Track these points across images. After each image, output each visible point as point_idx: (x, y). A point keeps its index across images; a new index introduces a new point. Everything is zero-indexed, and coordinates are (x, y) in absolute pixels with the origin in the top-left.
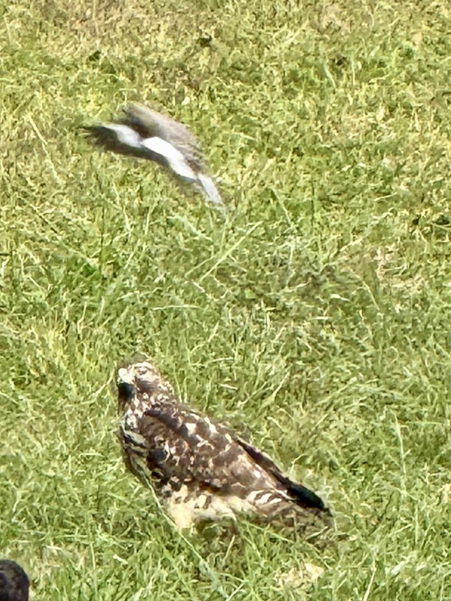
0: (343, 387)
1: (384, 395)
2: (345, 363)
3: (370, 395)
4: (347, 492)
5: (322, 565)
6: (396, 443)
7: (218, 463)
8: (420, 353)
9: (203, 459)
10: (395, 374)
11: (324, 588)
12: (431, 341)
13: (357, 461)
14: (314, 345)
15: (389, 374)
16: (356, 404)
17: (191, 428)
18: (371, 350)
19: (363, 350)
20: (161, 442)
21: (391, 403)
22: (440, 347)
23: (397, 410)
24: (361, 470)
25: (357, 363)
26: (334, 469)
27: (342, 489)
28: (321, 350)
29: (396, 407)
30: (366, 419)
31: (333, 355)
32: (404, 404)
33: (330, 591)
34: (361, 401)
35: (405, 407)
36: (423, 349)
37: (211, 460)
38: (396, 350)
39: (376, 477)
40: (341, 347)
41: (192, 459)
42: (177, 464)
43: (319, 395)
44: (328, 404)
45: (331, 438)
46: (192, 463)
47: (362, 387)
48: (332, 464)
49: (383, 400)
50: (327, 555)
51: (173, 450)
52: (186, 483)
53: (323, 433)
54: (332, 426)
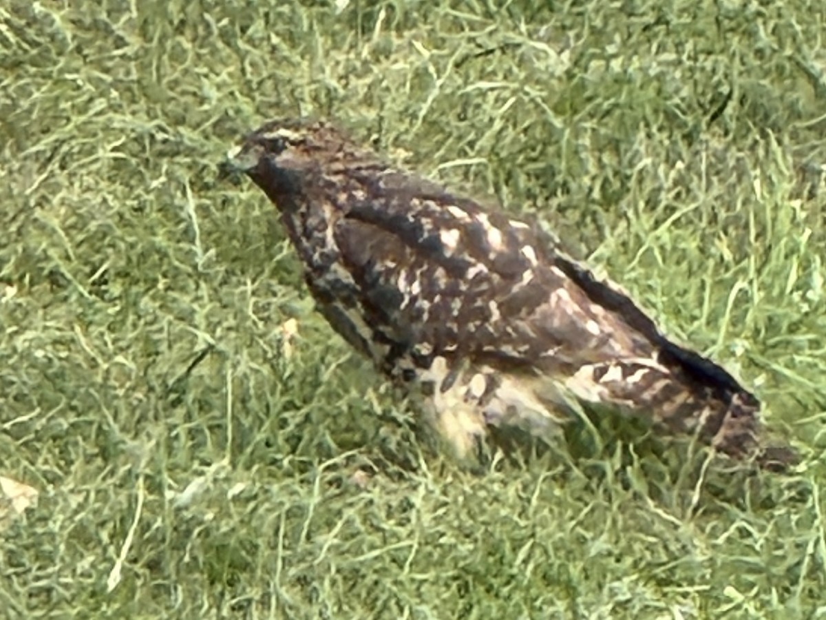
0: (78, 119)
1: (160, 136)
2: (84, 70)
3: (133, 135)
4: (86, 334)
5: (33, 482)
6: (188, 235)
7: (510, 309)
8: (237, 50)
9: (479, 303)
10: (184, 93)
11: (39, 530)
12: (257, 28)
13: (105, 272)
14: (18, 31)
15: (171, 94)
16: (105, 153)
17: (450, 238)
18: (134, 44)
19: (120, 42)
20: (389, 272)
21: (177, 153)
22: (275, 40)
23: (190, 167)
24: (115, 289)
25: (107, 71)
26: (59, 286)
27: (78, 329)
28: (34, 44)
29: (188, 160)
30: (127, 185)
31: (60, 54)
32: (204, 155)
33: (52, 536)
34: (115, 149)
35: (205, 161)
36: (241, 44)
37: (493, 305)
38: (187, 45)
39: (145, 302)
40: (74, 37)
41: (457, 304)
42: (426, 316)
43: (28, 135)
44: (48, 154)
45: (55, 223)
46: (455, 313)
47: (118, 120)
48: (55, 278)
49: (159, 147)
50: (45, 462)
51: (416, 288)
52: (445, 354)
53: (38, 213)
54: (56, 200)
